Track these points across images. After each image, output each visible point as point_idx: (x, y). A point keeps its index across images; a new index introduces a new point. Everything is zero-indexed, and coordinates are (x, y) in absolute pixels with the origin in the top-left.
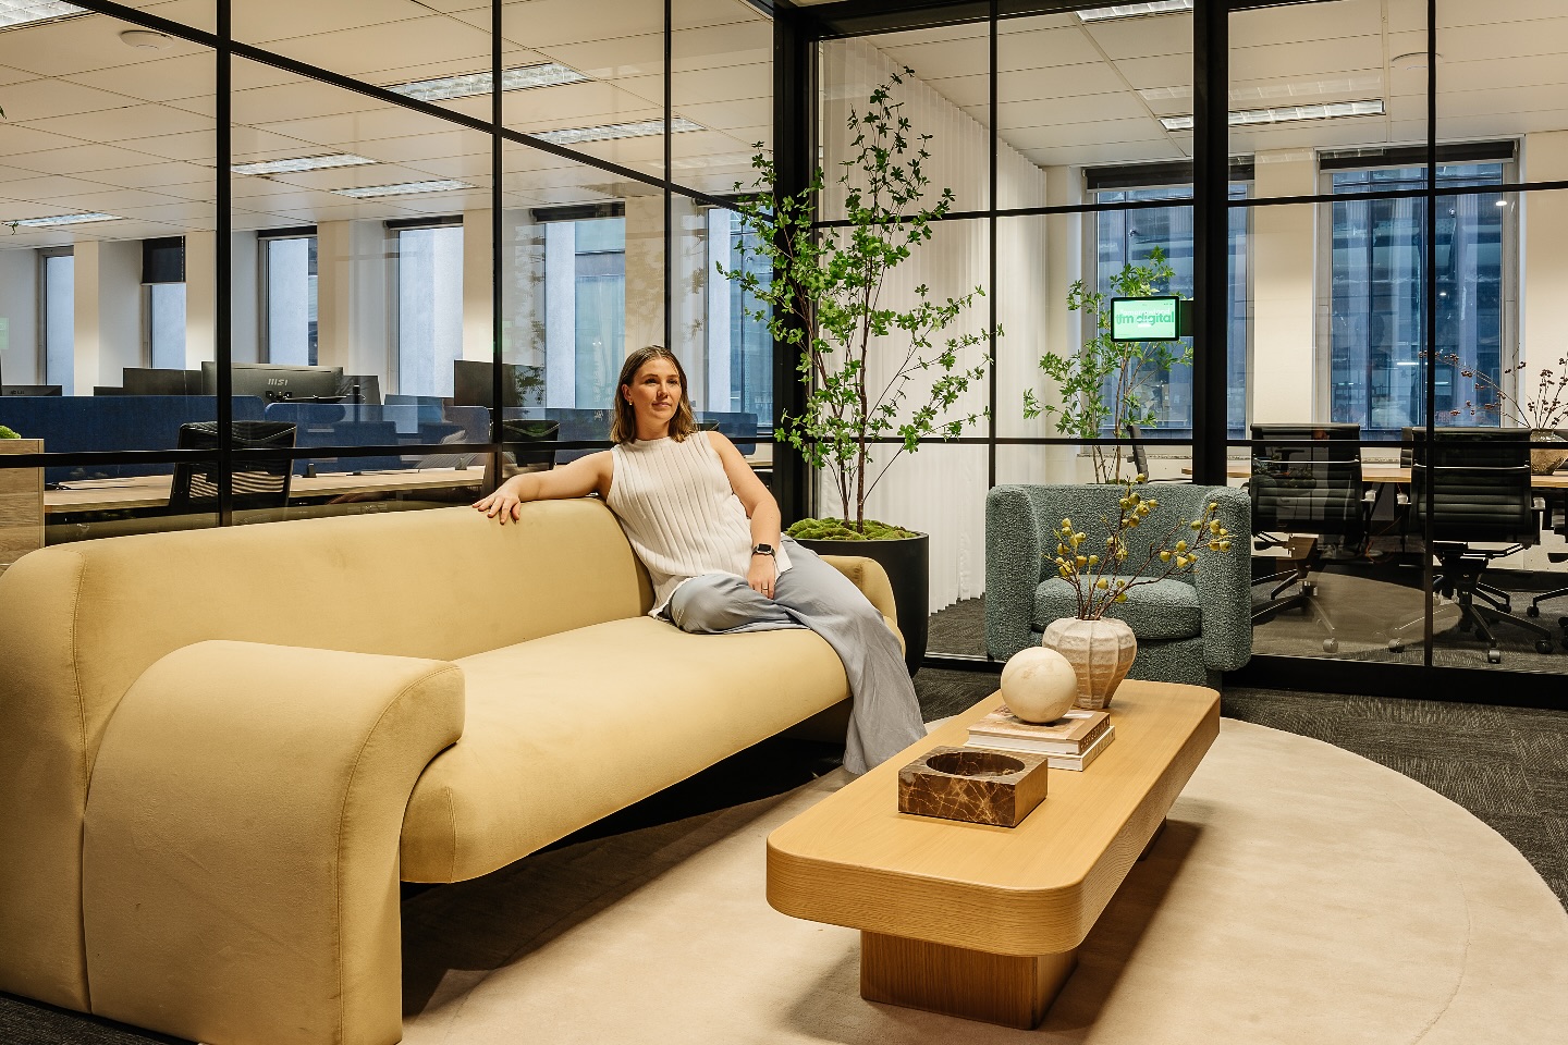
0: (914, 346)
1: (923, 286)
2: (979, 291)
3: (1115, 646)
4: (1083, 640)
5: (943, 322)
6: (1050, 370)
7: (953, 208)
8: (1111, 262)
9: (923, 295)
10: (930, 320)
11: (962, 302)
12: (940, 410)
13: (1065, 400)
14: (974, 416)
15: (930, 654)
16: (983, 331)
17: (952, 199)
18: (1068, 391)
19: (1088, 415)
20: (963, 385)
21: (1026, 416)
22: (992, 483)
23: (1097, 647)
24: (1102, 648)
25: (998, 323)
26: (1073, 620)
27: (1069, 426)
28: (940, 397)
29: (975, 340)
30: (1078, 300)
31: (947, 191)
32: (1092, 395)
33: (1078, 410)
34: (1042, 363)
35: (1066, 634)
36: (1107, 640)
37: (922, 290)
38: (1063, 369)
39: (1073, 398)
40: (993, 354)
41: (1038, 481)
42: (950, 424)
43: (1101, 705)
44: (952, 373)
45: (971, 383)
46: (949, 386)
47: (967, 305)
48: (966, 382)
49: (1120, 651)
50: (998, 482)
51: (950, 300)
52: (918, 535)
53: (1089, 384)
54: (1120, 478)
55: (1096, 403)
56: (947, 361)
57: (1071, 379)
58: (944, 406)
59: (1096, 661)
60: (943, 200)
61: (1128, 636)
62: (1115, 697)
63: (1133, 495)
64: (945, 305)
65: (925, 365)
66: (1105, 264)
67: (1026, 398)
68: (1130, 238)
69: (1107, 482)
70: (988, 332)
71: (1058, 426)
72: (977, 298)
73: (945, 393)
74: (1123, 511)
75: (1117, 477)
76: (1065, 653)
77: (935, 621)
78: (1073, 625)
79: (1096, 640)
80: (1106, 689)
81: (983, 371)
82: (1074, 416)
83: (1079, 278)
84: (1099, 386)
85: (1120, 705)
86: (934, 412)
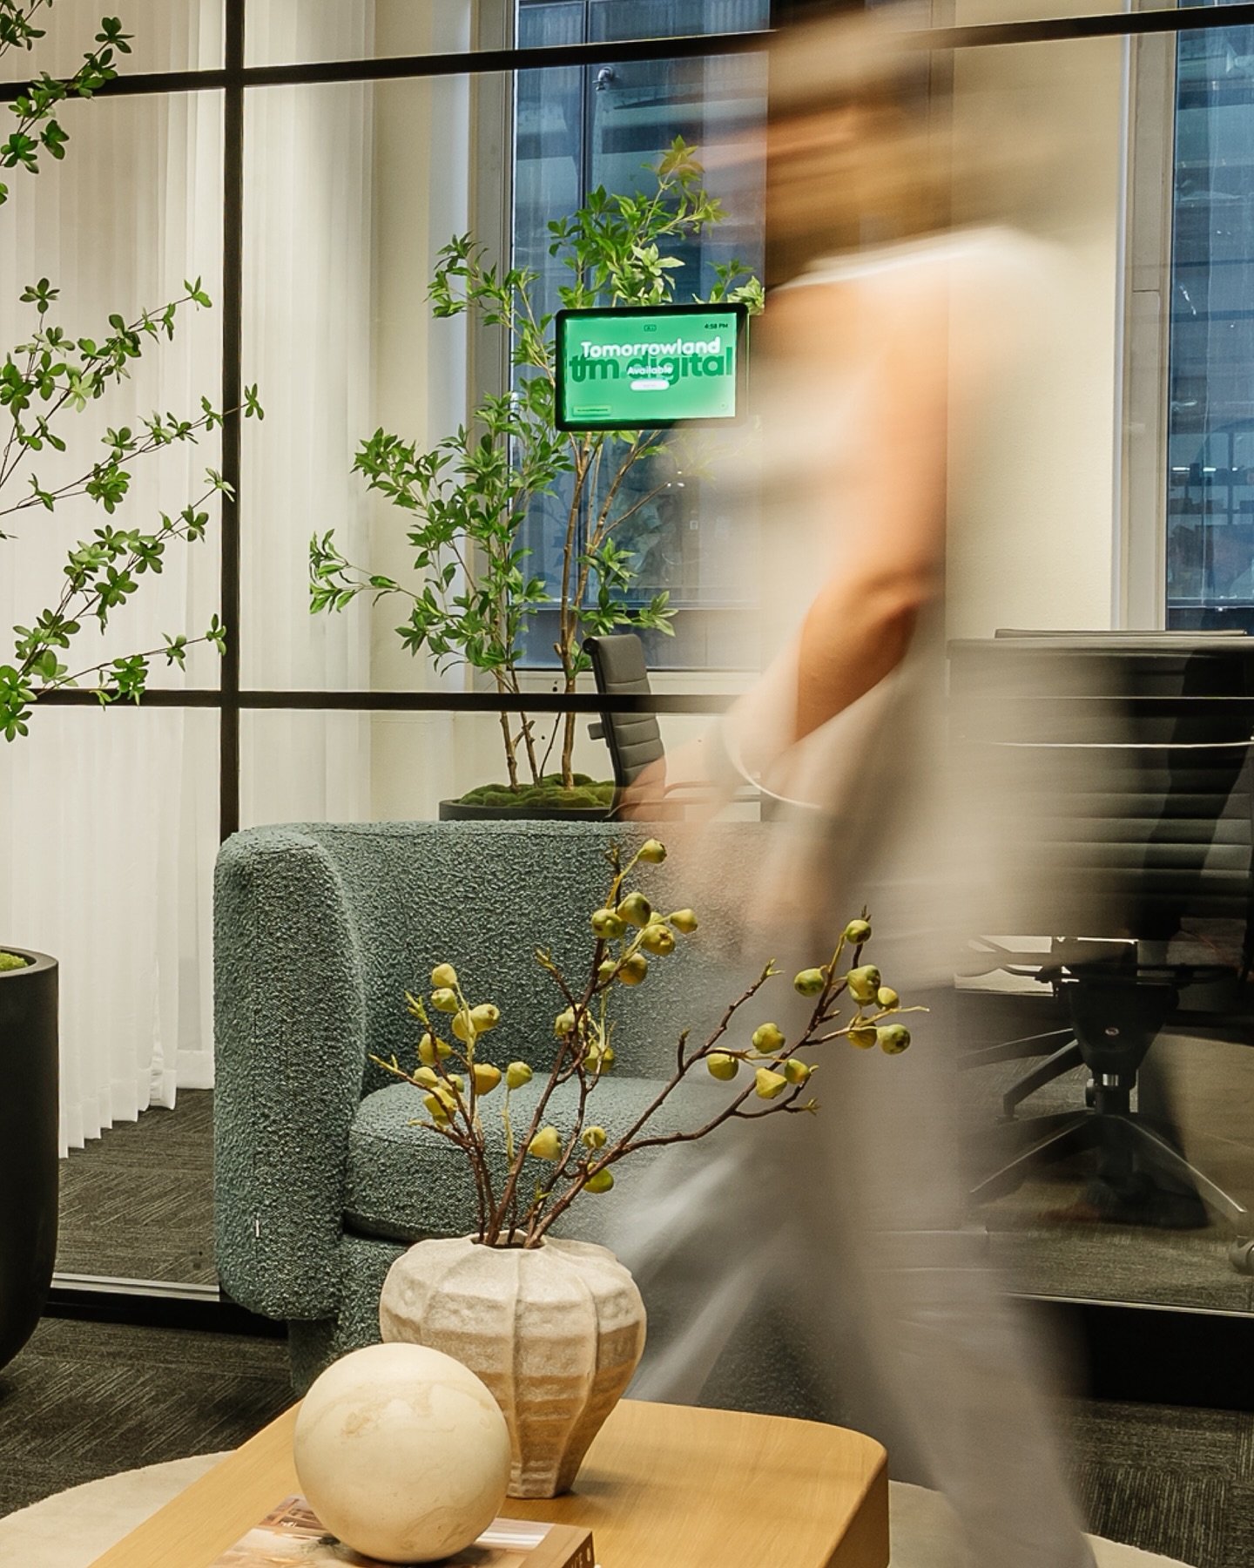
0: (17, 447)
1: (44, 283)
2: (196, 293)
3: (584, 1324)
4: (493, 1306)
5: (98, 381)
6: (383, 477)
7: (123, 66)
8: (545, 162)
9: (43, 307)
10: (62, 381)
11: (149, 327)
12: (89, 623)
13: (422, 561)
14: (181, 643)
15: (61, 1280)
16: (206, 406)
17: (125, 49)
18: (432, 536)
19: (486, 602)
20: (149, 555)
21: (316, 605)
22: (229, 823)
23: (535, 1328)
24: (549, 1331)
25: (246, 382)
26: (463, 1246)
27: (434, 631)
28: (89, 584)
29: (184, 430)
30: (460, 288)
31: (111, 29)
32: (495, 549)
33: (459, 586)
34: (361, 460)
35: (448, 1287)
36: (562, 1308)
37: (41, 294)
38: (418, 476)
39: (444, 555)
40: (231, 470)
41: (351, 811)
42: (117, 663)
43: (550, 1489)
44: (123, 519)
45: (175, 549)
46: (112, 558)
47: (162, 333)
48: (158, 547)
49: (600, 1338)
50: (248, 817)
51: (116, 321)
52: (30, 961)
53: (488, 518)
54: (574, 770)
55: (507, 570)
56: (107, 486)
57: (439, 504)
58: (101, 613)
59: (533, 1366)
60: (97, 49)
61: (621, 1294)
62: (593, 1460)
63: (631, 899)
64: (102, 335)
65: (48, 500)
66: (530, 164)
67: (317, 557)
68: (599, 95)
69: (538, 780)
70: (217, 408)
71: (403, 632)
72: (189, 313)
73: (101, 576)
74: (601, 943)
75: (566, 767)
76: (449, 1342)
77: (77, 1172)
78: (464, 1262)
79: (532, 1307)
80: (563, 1444)
81: (204, 518)
82: (446, 602)
83: (461, 231)
84: (511, 525)
85: (603, 1486)
86: (73, 627)
